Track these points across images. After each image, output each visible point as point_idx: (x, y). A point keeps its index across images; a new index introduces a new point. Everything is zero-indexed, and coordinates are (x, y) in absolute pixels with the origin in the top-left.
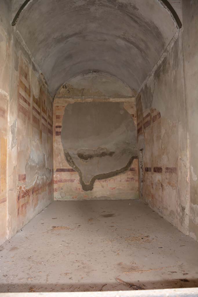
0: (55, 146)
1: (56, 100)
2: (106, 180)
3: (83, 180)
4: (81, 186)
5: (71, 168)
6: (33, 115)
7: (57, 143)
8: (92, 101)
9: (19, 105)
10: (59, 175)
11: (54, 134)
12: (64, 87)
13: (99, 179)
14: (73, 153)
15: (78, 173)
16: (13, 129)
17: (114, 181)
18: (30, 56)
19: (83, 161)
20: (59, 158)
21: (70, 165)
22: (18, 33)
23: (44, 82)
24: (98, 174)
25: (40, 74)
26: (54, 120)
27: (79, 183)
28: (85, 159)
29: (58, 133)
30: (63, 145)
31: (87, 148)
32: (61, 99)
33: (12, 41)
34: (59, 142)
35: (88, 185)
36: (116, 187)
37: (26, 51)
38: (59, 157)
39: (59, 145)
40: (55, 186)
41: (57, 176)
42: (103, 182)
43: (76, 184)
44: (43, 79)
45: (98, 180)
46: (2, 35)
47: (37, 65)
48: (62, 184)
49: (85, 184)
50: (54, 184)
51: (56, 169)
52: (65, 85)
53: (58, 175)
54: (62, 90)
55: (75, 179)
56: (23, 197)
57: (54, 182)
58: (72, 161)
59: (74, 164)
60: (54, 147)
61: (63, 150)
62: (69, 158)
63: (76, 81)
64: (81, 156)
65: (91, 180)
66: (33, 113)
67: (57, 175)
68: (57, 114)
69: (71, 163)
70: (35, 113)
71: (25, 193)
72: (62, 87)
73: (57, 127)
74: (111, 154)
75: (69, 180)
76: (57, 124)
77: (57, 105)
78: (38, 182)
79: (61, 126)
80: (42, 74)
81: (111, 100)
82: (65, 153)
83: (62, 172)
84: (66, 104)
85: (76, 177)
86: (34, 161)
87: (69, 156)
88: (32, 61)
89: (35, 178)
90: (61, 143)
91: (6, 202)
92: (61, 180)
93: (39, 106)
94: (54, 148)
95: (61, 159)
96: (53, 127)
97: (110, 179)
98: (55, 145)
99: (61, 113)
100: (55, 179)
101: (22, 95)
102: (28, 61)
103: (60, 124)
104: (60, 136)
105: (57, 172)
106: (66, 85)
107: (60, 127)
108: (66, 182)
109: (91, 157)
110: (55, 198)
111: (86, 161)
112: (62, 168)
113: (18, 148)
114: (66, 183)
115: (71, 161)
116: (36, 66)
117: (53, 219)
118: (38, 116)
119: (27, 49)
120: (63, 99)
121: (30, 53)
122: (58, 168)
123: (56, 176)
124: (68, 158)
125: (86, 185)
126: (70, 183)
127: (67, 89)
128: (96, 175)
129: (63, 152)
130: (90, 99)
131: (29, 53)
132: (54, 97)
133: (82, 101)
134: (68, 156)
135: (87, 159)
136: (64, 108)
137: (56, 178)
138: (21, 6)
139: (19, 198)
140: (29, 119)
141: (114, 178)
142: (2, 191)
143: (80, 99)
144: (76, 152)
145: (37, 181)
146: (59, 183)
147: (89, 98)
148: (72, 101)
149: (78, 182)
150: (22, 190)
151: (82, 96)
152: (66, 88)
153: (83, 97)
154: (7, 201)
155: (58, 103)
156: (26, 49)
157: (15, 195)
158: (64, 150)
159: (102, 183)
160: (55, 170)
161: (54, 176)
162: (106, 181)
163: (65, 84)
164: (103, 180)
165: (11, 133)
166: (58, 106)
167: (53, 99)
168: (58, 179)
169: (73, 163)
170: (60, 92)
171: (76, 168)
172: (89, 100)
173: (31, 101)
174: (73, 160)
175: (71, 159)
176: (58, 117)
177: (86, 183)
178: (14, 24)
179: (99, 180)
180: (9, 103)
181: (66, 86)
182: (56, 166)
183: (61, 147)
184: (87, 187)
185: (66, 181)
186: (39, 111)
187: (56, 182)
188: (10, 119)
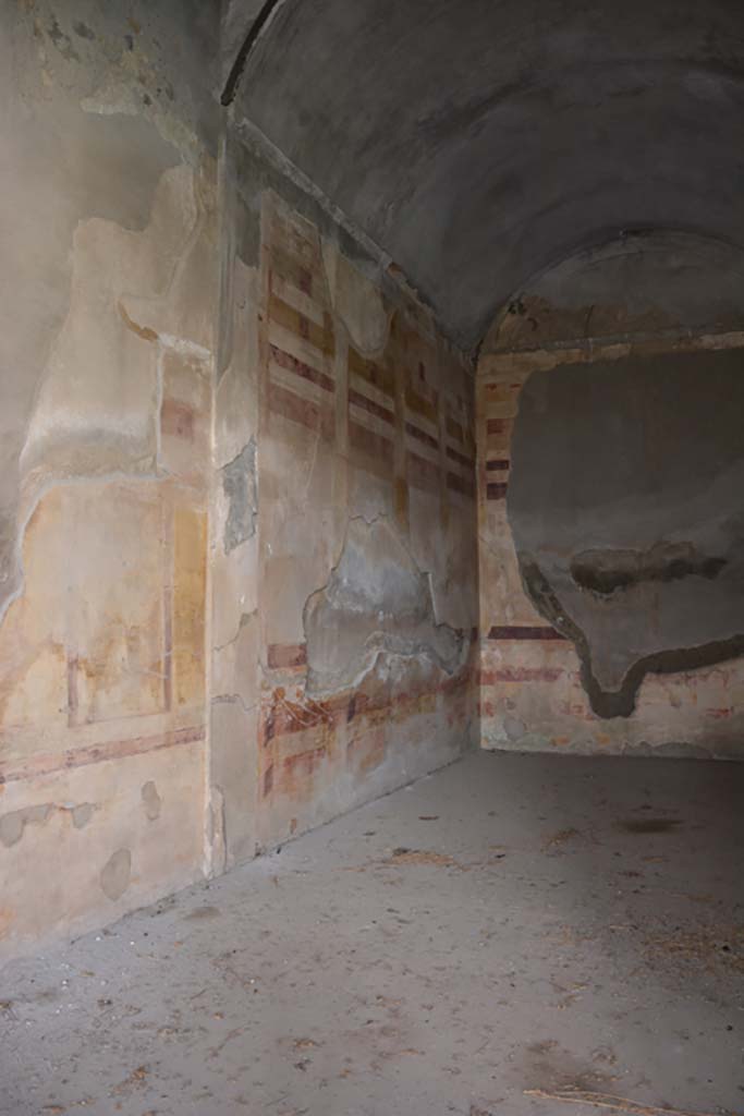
0: (482, 540)
1: (486, 363)
2: (689, 678)
3: (594, 674)
4: (587, 695)
5: (545, 623)
6: (350, 424)
7: (492, 528)
8: (625, 352)
9: (270, 388)
10: (502, 651)
11: (482, 493)
12: (516, 308)
13: (659, 672)
14: (555, 565)
15: (573, 646)
16: (235, 479)
17: (726, 682)
18: (326, 205)
19: (595, 596)
20: (499, 584)
21: (542, 612)
22: (244, 127)
23: (414, 298)
24: (655, 652)
25: (386, 266)
26: (482, 439)
27: (579, 683)
28: (602, 592)
29: (495, 491)
30: (516, 536)
31: (609, 547)
32: (504, 357)
33: (222, 161)
34: (500, 523)
35: (614, 694)
36: (732, 709)
37: (300, 191)
38: (501, 583)
39: (502, 534)
40: (487, 694)
41: (491, 655)
42: (678, 683)
43: (568, 690)
44: (404, 286)
45: (654, 676)
46: (176, 144)
47: (364, 235)
48: (510, 688)
49: (604, 689)
50: (482, 687)
51: (489, 629)
52: (518, 300)
53: (497, 653)
54: (507, 321)
55: (561, 671)
56: (294, 727)
57: (482, 678)
58: (552, 598)
59: (558, 609)
60: (480, 543)
61: (515, 555)
62: (538, 587)
63: (559, 282)
64: (586, 577)
65: (625, 674)
66: (349, 415)
67: (494, 650)
68: (493, 416)
69: (544, 602)
70: (362, 416)
71: (305, 713)
72: (507, 308)
73: (491, 466)
74: (712, 567)
75: (538, 672)
76: (492, 455)
77: (491, 380)
78: (383, 675)
79: (507, 462)
80: (393, 265)
81: (708, 340)
82: (520, 563)
83: (513, 641)
84: (524, 376)
85: (567, 661)
86: (359, 597)
87: (541, 577)
88: (339, 221)
89: (369, 658)
90: (508, 529)
91: (199, 743)
92: (509, 672)
93: (389, 389)
94: (483, 548)
95: (507, 590)
96: (477, 468)
97: (705, 671)
98: (486, 537)
99: (505, 409)
100: (485, 668)
101: (285, 354)
102: (313, 224)
103: (505, 455)
104: (502, 501)
105: (493, 641)
106: (523, 301)
107: (502, 465)
108: (527, 679)
109: (625, 580)
110: (486, 739)
111: (605, 596)
112: (511, 624)
113: (262, 548)
114: (525, 683)
115: (546, 595)
116: (357, 239)
117: (422, 818)
118: (380, 427)
119: (300, 180)
120: (511, 355)
121: (318, 192)
122: (498, 625)
123: (488, 655)
124: (536, 583)
125: (606, 694)
126: (542, 683)
127: (526, 316)
128: (647, 652)
129: (517, 563)
130: (619, 346)
131: (314, 193)
132: (478, 350)
133: (587, 357)
134: (533, 577)
135: (611, 590)
136: (518, 389)
137: (490, 662)
138: (250, 27)
139: (269, 731)
140: (329, 437)
141: (725, 667)
142: (181, 700)
143: (577, 351)
144: (565, 563)
145: (375, 669)
146: (500, 683)
147: (616, 343)
148: (546, 359)
149: (574, 679)
150: (288, 703)
151: (586, 337)
152: (522, 310)
153: (591, 340)
154: (207, 738)
155: (493, 372)
156: (297, 183)
157: (252, 718)
158: (519, 555)
159: (671, 686)
160: (484, 633)
161: (483, 654)
162: (691, 682)
163: (516, 296)
164: (676, 676)
165: (221, 490)
166: (493, 386)
167: (475, 360)
168: (498, 666)
169: (555, 606)
170: (501, 328)
171: (568, 623)
172: (616, 350)
173: (338, 369)
174: (556, 595)
175: (546, 588)
176: (494, 427)
177: (607, 685)
178: (227, 99)
179: (662, 676)
180: (213, 383)
181: (521, 306)
182: (490, 613)
183: (508, 543)
184: (612, 702)
185: (526, 675)
186: (390, 406)
187: (490, 679)
188: (217, 442)
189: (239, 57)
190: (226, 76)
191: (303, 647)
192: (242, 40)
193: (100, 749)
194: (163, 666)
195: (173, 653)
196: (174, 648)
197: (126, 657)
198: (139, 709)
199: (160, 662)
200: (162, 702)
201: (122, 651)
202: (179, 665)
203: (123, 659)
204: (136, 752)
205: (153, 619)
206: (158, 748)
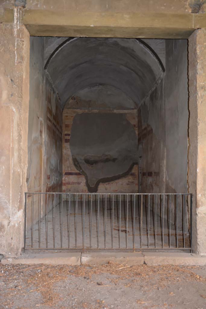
0: (64, 152)
1: (65, 110)
2: (109, 183)
3: (89, 183)
4: (87, 188)
5: (78, 172)
7: (66, 149)
8: (98, 112)
9: (47, 125)
10: (68, 178)
11: (63, 141)
12: (73, 98)
13: (103, 182)
14: (80, 159)
15: (84, 177)
16: (45, 143)
17: (117, 184)
18: (52, 85)
19: (89, 166)
20: (67, 162)
21: (77, 169)
24: (102, 178)
26: (64, 128)
27: (85, 185)
28: (91, 165)
29: (67, 141)
30: (71, 151)
31: (93, 155)
32: (70, 110)
33: (44, 81)
34: (68, 148)
35: (93, 187)
36: (118, 190)
38: (68, 162)
39: (68, 151)
40: (64, 188)
41: (65, 179)
42: (107, 185)
45: (102, 183)
46: (40, 80)
48: (69, 186)
49: (91, 186)
50: (63, 186)
51: (65, 173)
52: (74, 96)
53: (66, 178)
54: (71, 101)
55: (81, 182)
56: (48, 191)
57: (63, 184)
58: (80, 166)
59: (81, 168)
60: (63, 153)
62: (76, 163)
63: (83, 93)
64: (87, 161)
65: (95, 183)
67: (66, 177)
68: (66, 123)
69: (78, 167)
70: (54, 128)
71: (49, 188)
72: (71, 98)
73: (66, 135)
74: (114, 160)
75: (76, 183)
76: (66, 132)
77: (66, 115)
78: (55, 182)
79: (70, 134)
81: (115, 111)
82: (73, 158)
83: (70, 176)
84: (75, 115)
85: (83, 180)
87: (77, 161)
88: (53, 87)
89: (54, 179)
90: (70, 150)
92: (69, 183)
93: (56, 121)
94: (64, 154)
95: (69, 164)
96: (62, 135)
97: (112, 182)
98: (64, 151)
99: (70, 122)
100: (64, 182)
101: (48, 117)
103: (69, 133)
104: (69, 143)
105: (65, 175)
106: (75, 97)
107: (68, 135)
108: (73, 184)
109: (96, 162)
110: (64, 198)
111: (91, 166)
112: (70, 172)
113: (47, 156)
115: (78, 165)
116: (55, 90)
119: (51, 81)
120: (71, 109)
122: (67, 172)
123: (64, 179)
124: (76, 162)
125: (91, 187)
126: (77, 185)
127: (75, 100)
128: (100, 178)
129: (72, 158)
130: (96, 110)
131: (52, 83)
132: (64, 107)
133: (89, 112)
135: (93, 164)
136: (73, 118)
137: (65, 180)
138: (50, 55)
139: (46, 191)
140: (51, 133)
141: (117, 181)
143: (87, 110)
144: (83, 158)
146: (67, 185)
147: (95, 109)
148: (80, 111)
149: (84, 184)
150: (48, 186)
151: (89, 107)
152: (74, 99)
153: (90, 108)
155: (67, 113)
158: (72, 156)
159: (105, 185)
160: (64, 174)
161: (63, 179)
162: (109, 184)
164: (107, 183)
165: (44, 146)
166: (67, 116)
167: (63, 109)
168: (67, 181)
169: (80, 168)
170: (69, 103)
171: (83, 171)
172: (96, 111)
173: (52, 119)
174: (81, 165)
175: (78, 164)
176: (67, 126)
177: (92, 185)
178: (45, 68)
179: (103, 183)
180: (43, 125)
181: (74, 98)
182: (65, 169)
183: (69, 153)
184: (93, 189)
185: (73, 183)
186: (56, 125)
187: (65, 184)
188: (43, 137)
189: (48, 60)
190: (45, 64)
191: (50, 175)
192: (49, 57)
193: (36, 192)
196: (40, 175)
198: (38, 185)
201: (37, 175)
203: (37, 177)
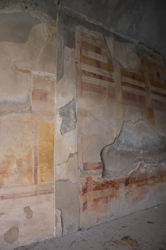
6: (123, 92)
9: (82, 83)
16: (66, 112)
18: (106, 28)
22: (65, 8)
25: (137, 44)
47: (124, 35)
56: (96, 189)
66: (122, 89)
70: (129, 89)
71: (102, 184)
78: (143, 171)
80: (140, 43)
88: (113, 32)
89: (137, 165)
91: (51, 194)
101: (89, 72)
102: (100, 34)
118: (137, 92)
121: (101, 24)
131: (100, 25)
139: (85, 190)
140: (112, 96)
142: (42, 181)
145: (138, 169)
150: (94, 181)
154: (54, 193)
156: (92, 22)
173: (116, 75)
188: (57, 101)
193: (4, 196)
194: (33, 171)
195: (38, 167)
196: (39, 165)
197: (16, 168)
198: (22, 184)
199: (32, 170)
200: (33, 181)
201: (14, 166)
202: (41, 170)
203: (15, 168)
204: (21, 197)
205: (29, 156)
206: (32, 196)
